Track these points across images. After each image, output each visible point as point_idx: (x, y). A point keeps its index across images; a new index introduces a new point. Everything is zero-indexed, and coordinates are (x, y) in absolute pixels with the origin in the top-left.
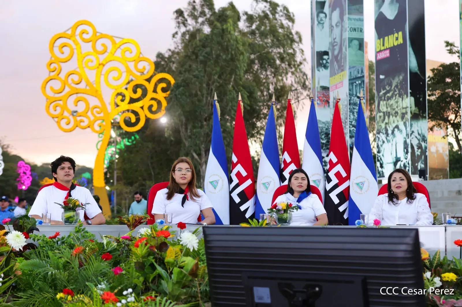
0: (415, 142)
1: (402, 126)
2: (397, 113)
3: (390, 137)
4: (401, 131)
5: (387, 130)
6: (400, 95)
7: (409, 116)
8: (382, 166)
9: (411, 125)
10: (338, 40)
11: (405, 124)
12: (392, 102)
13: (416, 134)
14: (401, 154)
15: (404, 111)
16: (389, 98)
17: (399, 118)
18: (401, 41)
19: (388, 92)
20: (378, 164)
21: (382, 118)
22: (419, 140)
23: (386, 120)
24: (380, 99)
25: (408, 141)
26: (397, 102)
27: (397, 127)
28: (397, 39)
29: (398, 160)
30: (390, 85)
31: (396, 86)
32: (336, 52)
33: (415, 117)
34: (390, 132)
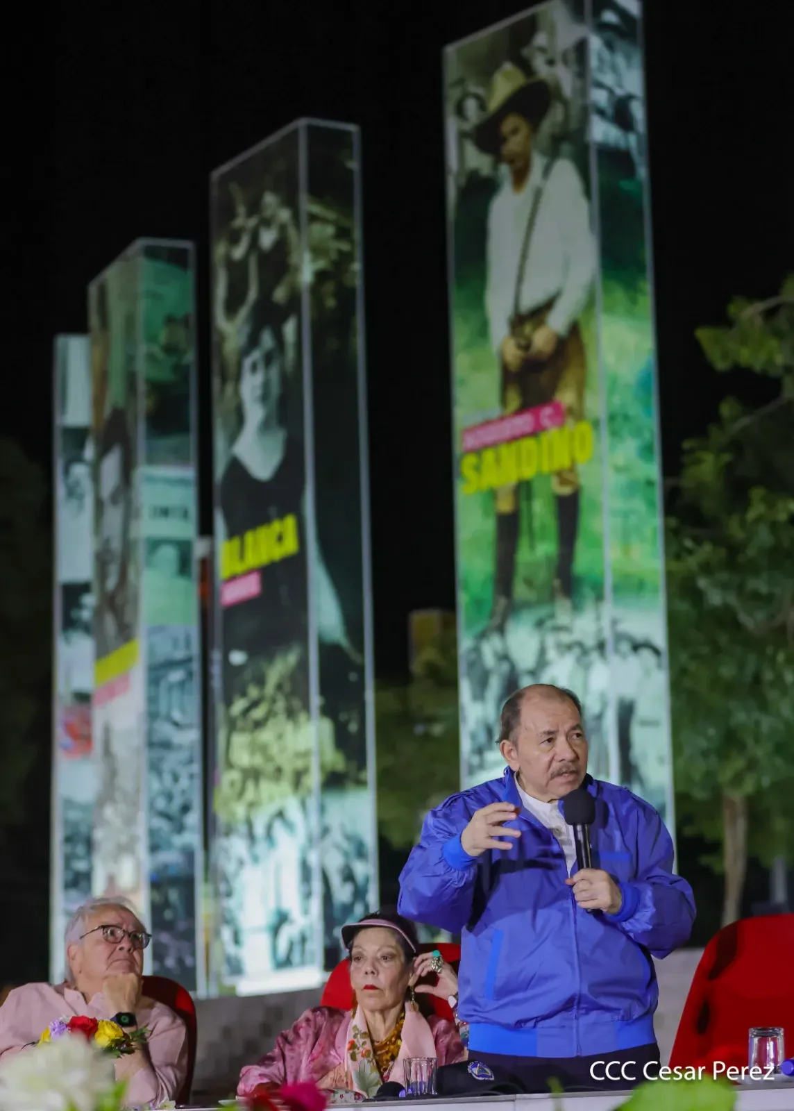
0: (334, 863)
1: (294, 812)
2: (279, 771)
3: (261, 847)
4: (289, 826)
5: (250, 824)
6: (291, 714)
7: (314, 779)
8: (237, 940)
9: (322, 809)
10: (116, 545)
11: (303, 804)
12: (266, 735)
13: (336, 836)
14: (292, 901)
15: (299, 764)
16: (259, 724)
17: (286, 785)
18: (290, 546)
19: (255, 704)
20: (226, 934)
21: (238, 786)
22: (346, 854)
23: (250, 794)
24: (232, 726)
25: (313, 859)
26: (280, 737)
27: (280, 814)
28: (280, 538)
29: (282, 919)
30: (261, 681)
31: (279, 687)
32: (111, 583)
33: (334, 782)
34: (259, 830)
